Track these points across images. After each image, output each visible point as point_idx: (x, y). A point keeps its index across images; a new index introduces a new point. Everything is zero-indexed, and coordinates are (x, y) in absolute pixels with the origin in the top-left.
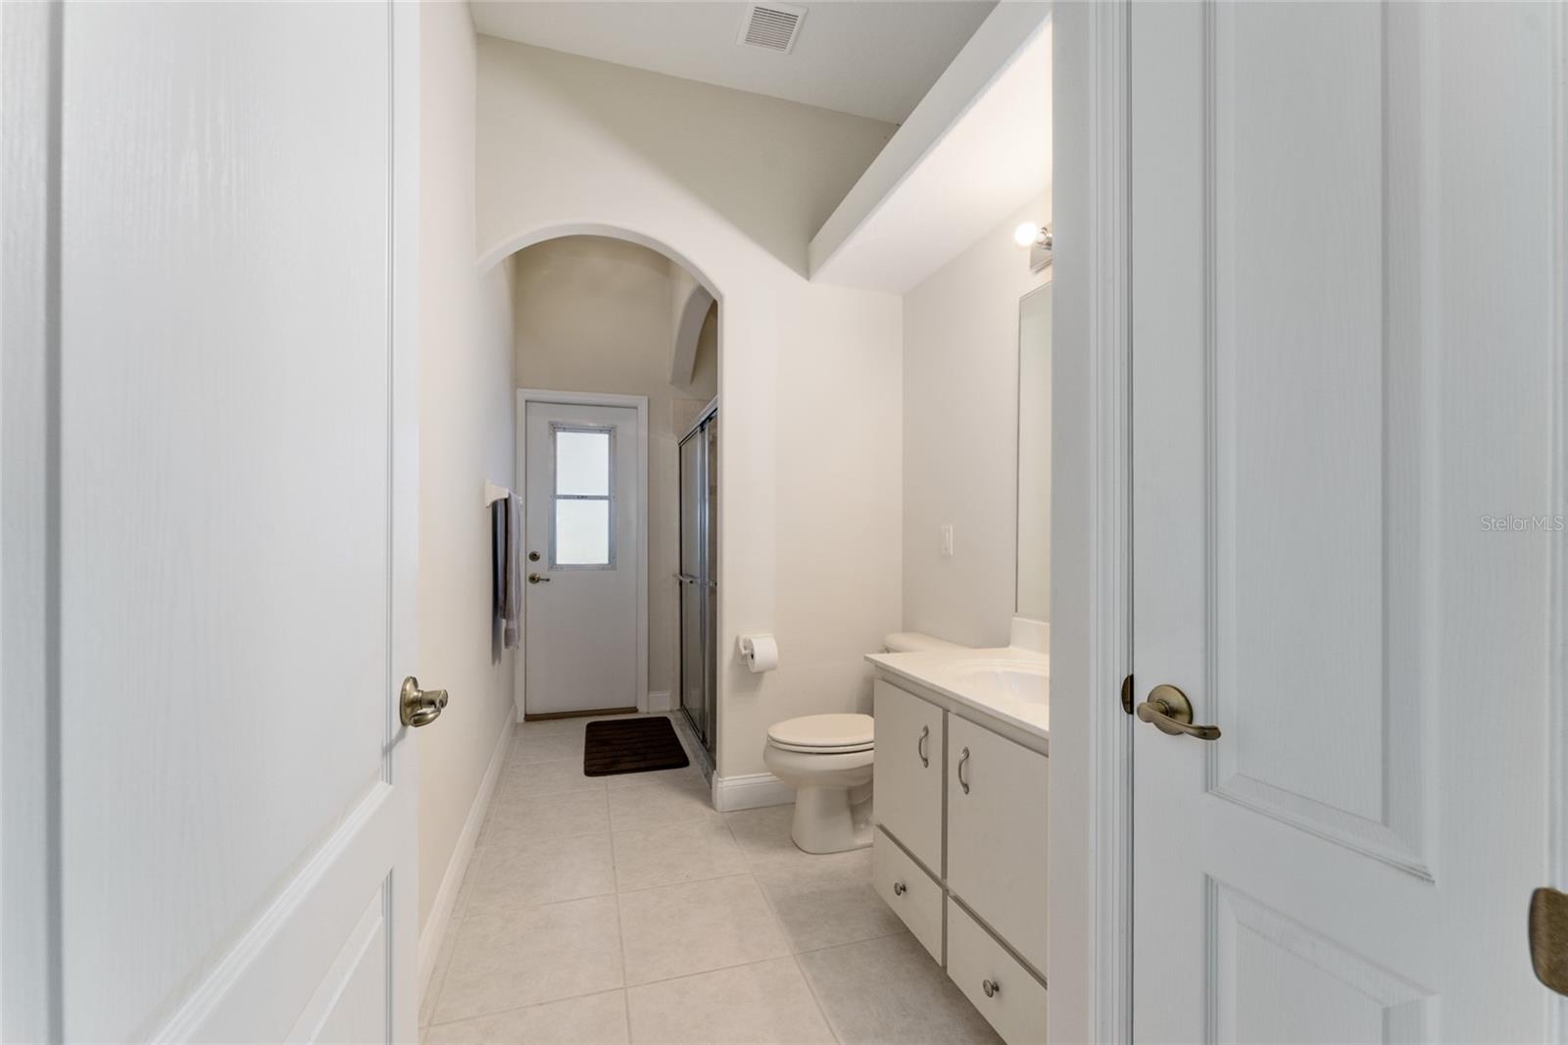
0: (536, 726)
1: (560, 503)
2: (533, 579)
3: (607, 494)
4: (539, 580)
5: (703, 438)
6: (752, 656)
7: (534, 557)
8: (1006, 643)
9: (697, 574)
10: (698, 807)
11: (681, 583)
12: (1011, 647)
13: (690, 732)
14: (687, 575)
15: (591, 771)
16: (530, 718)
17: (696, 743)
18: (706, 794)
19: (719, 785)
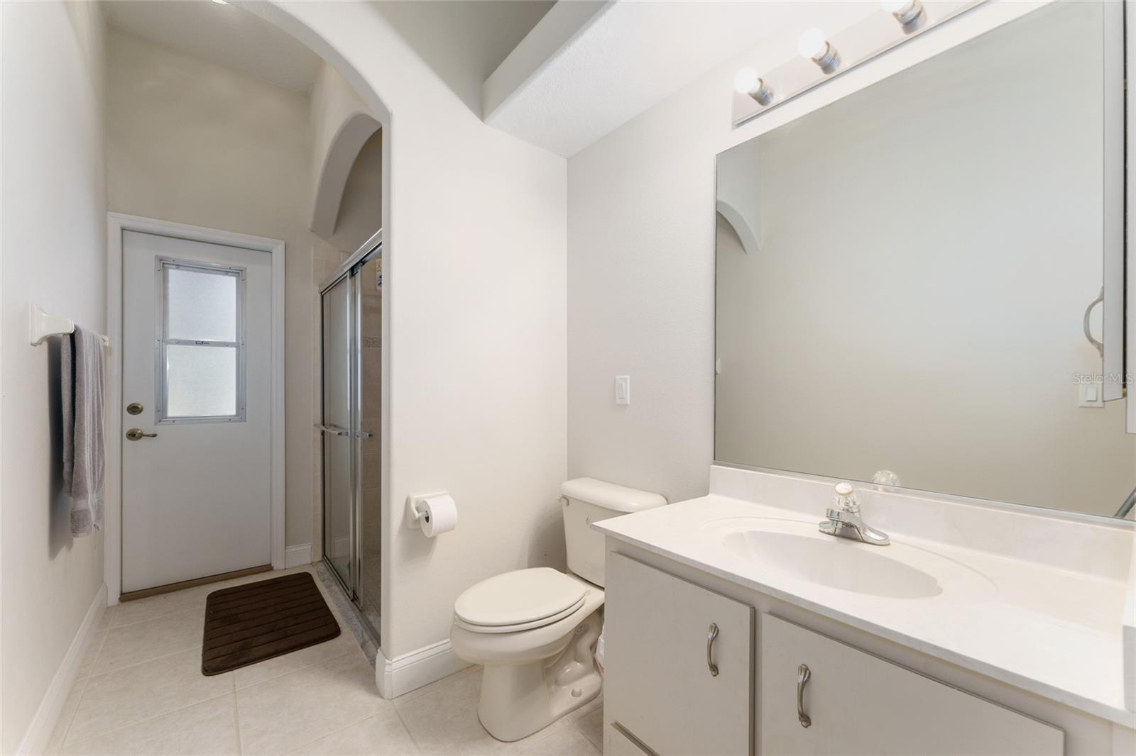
0: (134, 606)
1: (171, 350)
2: (133, 435)
3: (234, 341)
4: (141, 435)
5: (354, 284)
6: (427, 519)
7: (134, 409)
8: (705, 492)
9: (346, 424)
10: (359, 697)
11: (323, 433)
12: (710, 496)
13: (336, 588)
14: (331, 425)
15: (211, 669)
16: (126, 597)
17: (345, 602)
18: (366, 676)
19: (387, 668)
